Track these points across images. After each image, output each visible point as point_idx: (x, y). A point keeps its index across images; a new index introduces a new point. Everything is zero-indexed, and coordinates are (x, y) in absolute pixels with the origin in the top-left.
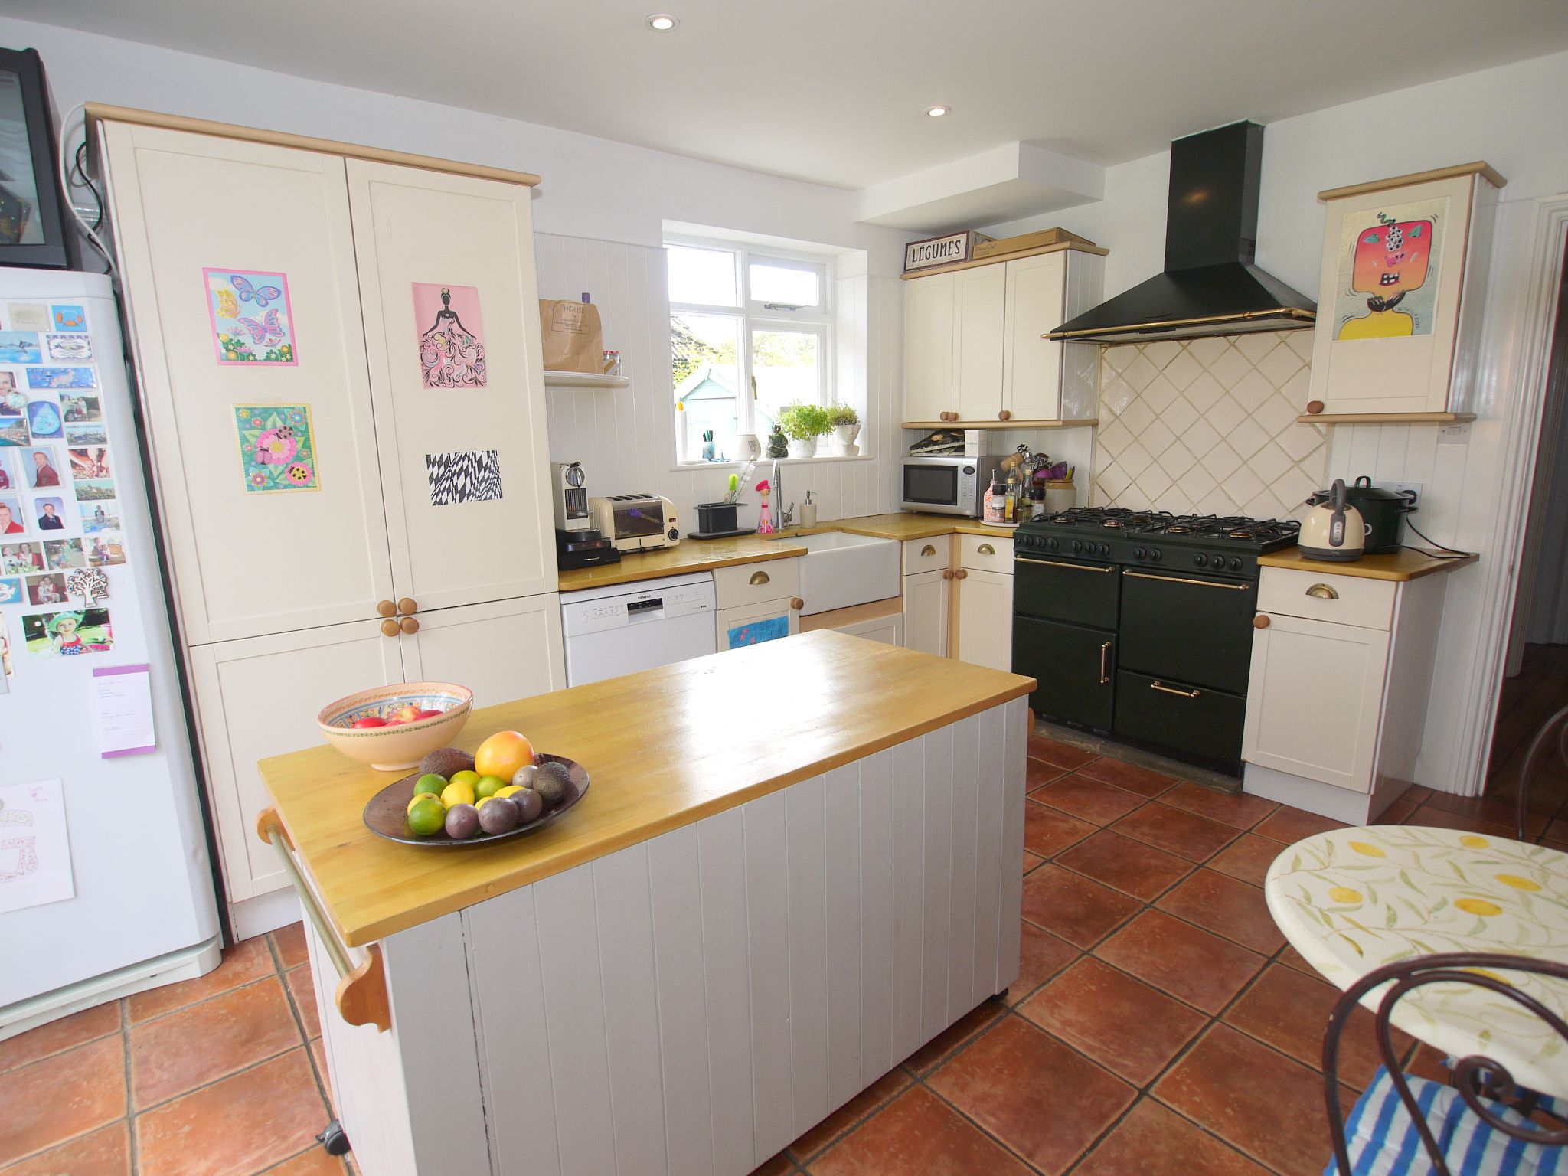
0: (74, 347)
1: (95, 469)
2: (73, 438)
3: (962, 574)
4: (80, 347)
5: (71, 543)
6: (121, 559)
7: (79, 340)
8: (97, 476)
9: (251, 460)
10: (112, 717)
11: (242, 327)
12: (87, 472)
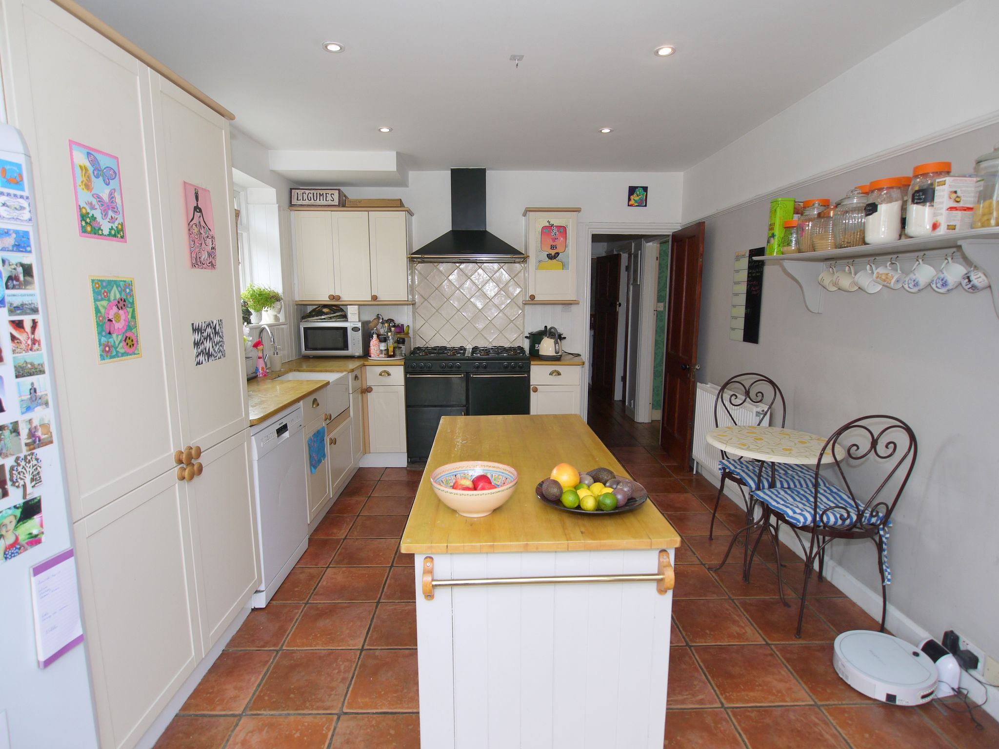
0: (18, 207)
1: (30, 342)
2: (12, 308)
3: (369, 390)
4: (22, 208)
5: (11, 428)
6: (49, 439)
7: (21, 200)
8: (31, 350)
9: (103, 331)
10: (50, 617)
11: (95, 202)
12: (23, 346)
